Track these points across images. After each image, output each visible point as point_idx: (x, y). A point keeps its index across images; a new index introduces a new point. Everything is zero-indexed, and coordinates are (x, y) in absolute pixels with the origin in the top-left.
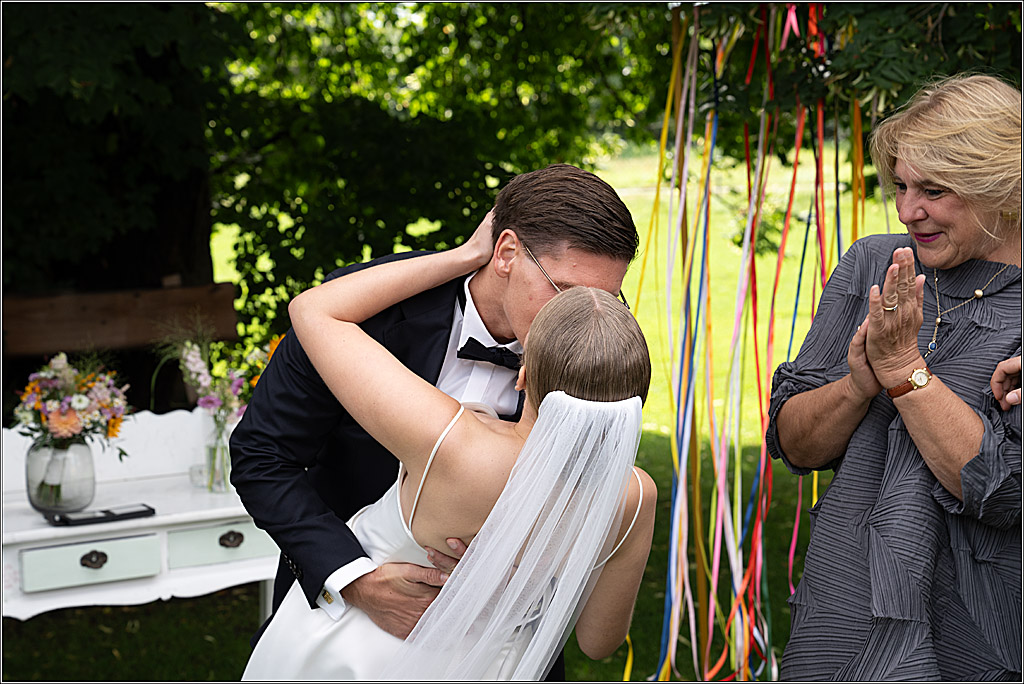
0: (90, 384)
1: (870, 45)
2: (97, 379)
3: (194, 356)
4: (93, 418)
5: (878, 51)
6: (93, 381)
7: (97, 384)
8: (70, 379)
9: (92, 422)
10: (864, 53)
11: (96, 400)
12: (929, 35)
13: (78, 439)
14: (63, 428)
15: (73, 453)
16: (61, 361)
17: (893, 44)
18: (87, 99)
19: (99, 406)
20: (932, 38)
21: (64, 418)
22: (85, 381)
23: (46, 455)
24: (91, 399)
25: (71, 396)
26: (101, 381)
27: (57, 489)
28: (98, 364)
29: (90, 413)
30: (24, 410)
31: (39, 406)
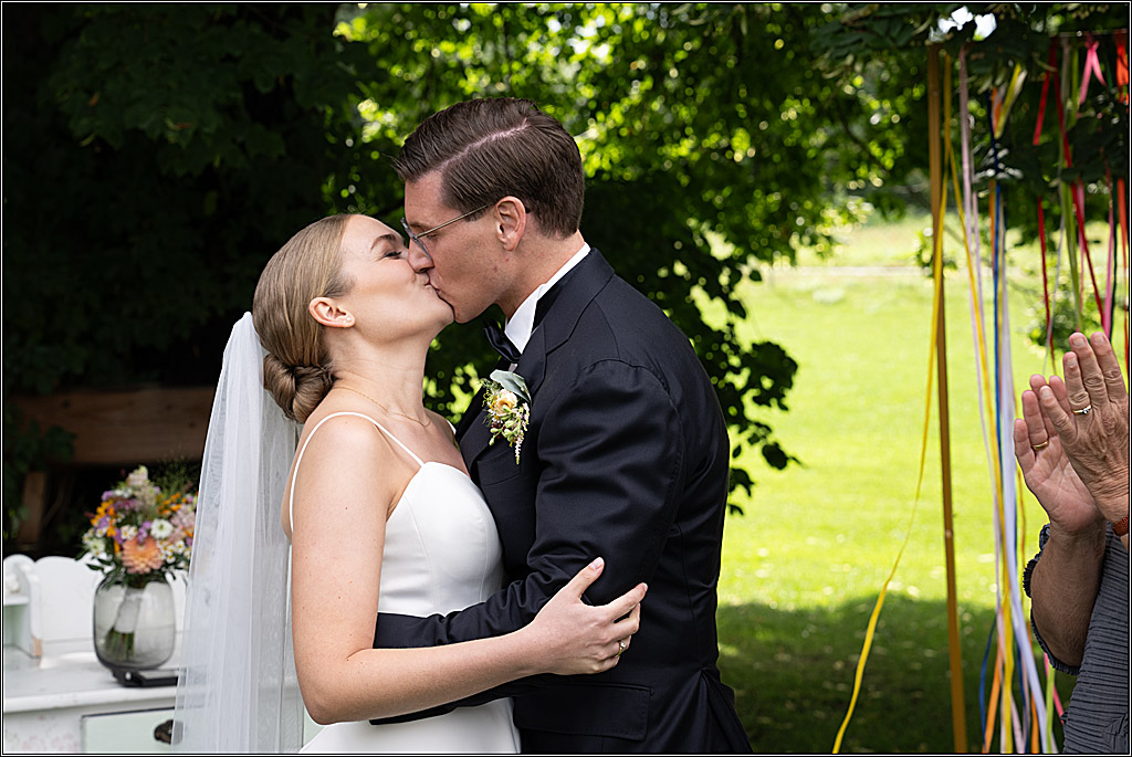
0: (174, 507)
2: (183, 500)
4: (175, 550)
6: (178, 503)
7: (183, 507)
8: (151, 499)
9: (175, 554)
11: (180, 527)
13: (157, 576)
14: (139, 561)
15: (151, 591)
16: (140, 476)
18: (184, 144)
19: (184, 534)
21: (141, 549)
22: (168, 502)
23: (118, 594)
24: (175, 526)
25: (151, 521)
26: (187, 503)
27: (129, 638)
28: (185, 483)
29: (172, 543)
30: (94, 537)
31: (113, 532)
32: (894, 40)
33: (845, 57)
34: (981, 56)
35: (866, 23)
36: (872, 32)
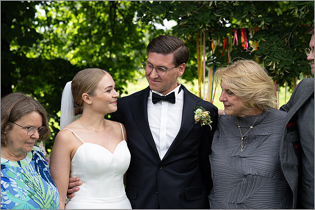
1: (268, 47)
3: (41, 145)
5: (271, 49)
10: (267, 49)
12: (286, 44)
17: (275, 47)
20: (287, 45)
32: (194, 30)
33: (182, 34)
34: (214, 34)
35: (187, 26)
36: (188, 28)
